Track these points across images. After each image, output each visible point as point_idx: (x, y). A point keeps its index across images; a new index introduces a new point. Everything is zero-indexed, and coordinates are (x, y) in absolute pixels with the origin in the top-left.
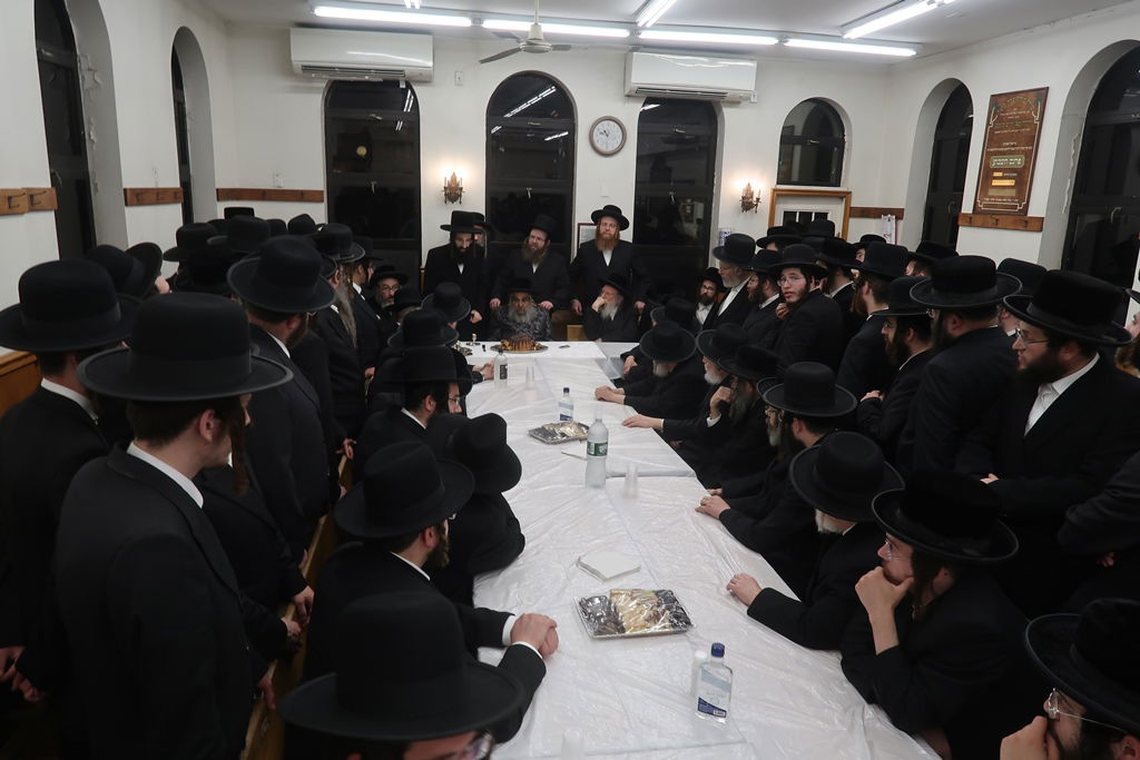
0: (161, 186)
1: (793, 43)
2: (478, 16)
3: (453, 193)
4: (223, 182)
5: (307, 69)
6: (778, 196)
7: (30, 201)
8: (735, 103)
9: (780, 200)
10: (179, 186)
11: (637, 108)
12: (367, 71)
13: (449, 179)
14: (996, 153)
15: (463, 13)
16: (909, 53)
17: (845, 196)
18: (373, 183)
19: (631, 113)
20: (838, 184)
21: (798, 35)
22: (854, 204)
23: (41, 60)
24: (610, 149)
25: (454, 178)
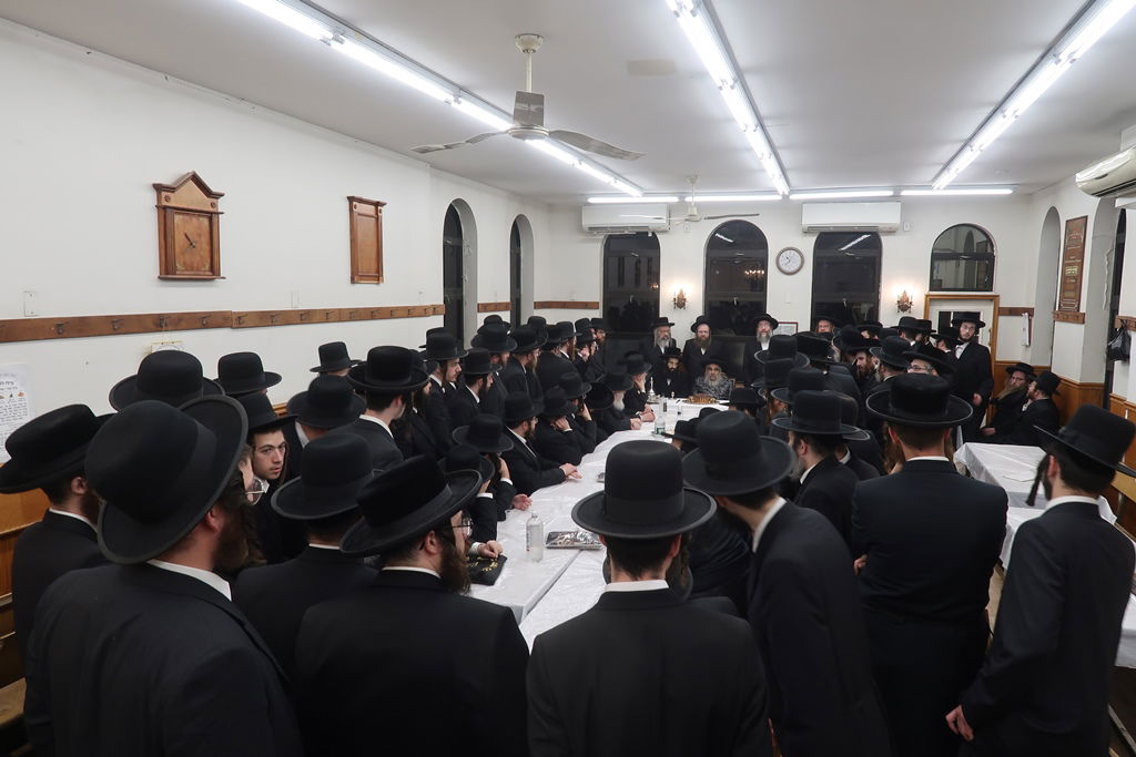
0: (499, 301)
1: (905, 193)
2: (682, 196)
3: (680, 303)
4: (538, 299)
5: (590, 228)
6: (930, 300)
7: (434, 310)
8: (891, 232)
9: (936, 303)
10: (509, 301)
11: (812, 240)
12: (626, 228)
13: (678, 293)
14: (1069, 265)
15: (673, 194)
16: (1008, 192)
17: (994, 299)
18: (631, 297)
19: (808, 245)
20: (991, 290)
21: (908, 188)
22: (1003, 304)
23: (445, 246)
24: (792, 269)
25: (681, 293)
